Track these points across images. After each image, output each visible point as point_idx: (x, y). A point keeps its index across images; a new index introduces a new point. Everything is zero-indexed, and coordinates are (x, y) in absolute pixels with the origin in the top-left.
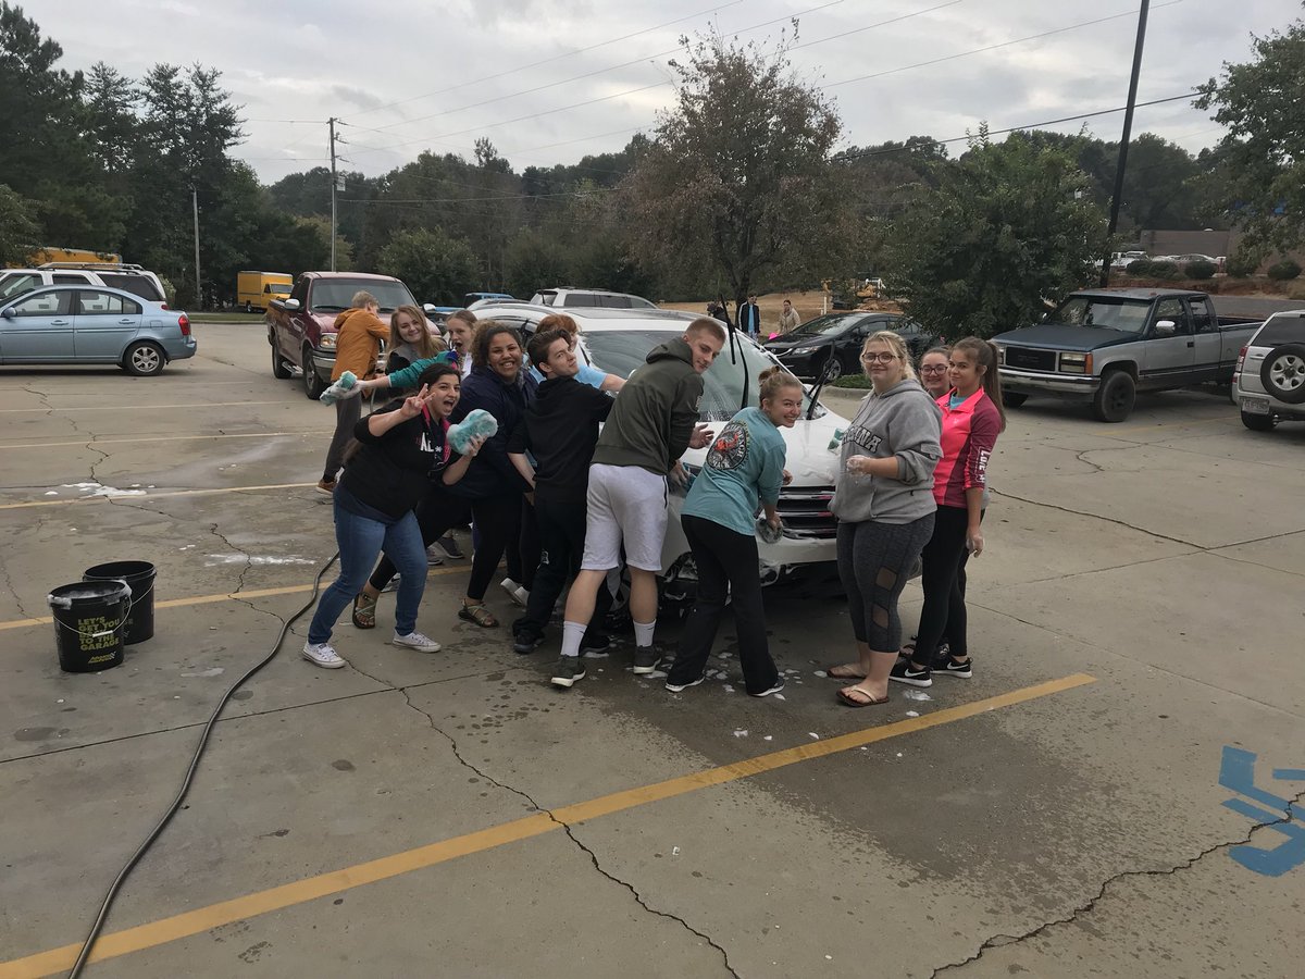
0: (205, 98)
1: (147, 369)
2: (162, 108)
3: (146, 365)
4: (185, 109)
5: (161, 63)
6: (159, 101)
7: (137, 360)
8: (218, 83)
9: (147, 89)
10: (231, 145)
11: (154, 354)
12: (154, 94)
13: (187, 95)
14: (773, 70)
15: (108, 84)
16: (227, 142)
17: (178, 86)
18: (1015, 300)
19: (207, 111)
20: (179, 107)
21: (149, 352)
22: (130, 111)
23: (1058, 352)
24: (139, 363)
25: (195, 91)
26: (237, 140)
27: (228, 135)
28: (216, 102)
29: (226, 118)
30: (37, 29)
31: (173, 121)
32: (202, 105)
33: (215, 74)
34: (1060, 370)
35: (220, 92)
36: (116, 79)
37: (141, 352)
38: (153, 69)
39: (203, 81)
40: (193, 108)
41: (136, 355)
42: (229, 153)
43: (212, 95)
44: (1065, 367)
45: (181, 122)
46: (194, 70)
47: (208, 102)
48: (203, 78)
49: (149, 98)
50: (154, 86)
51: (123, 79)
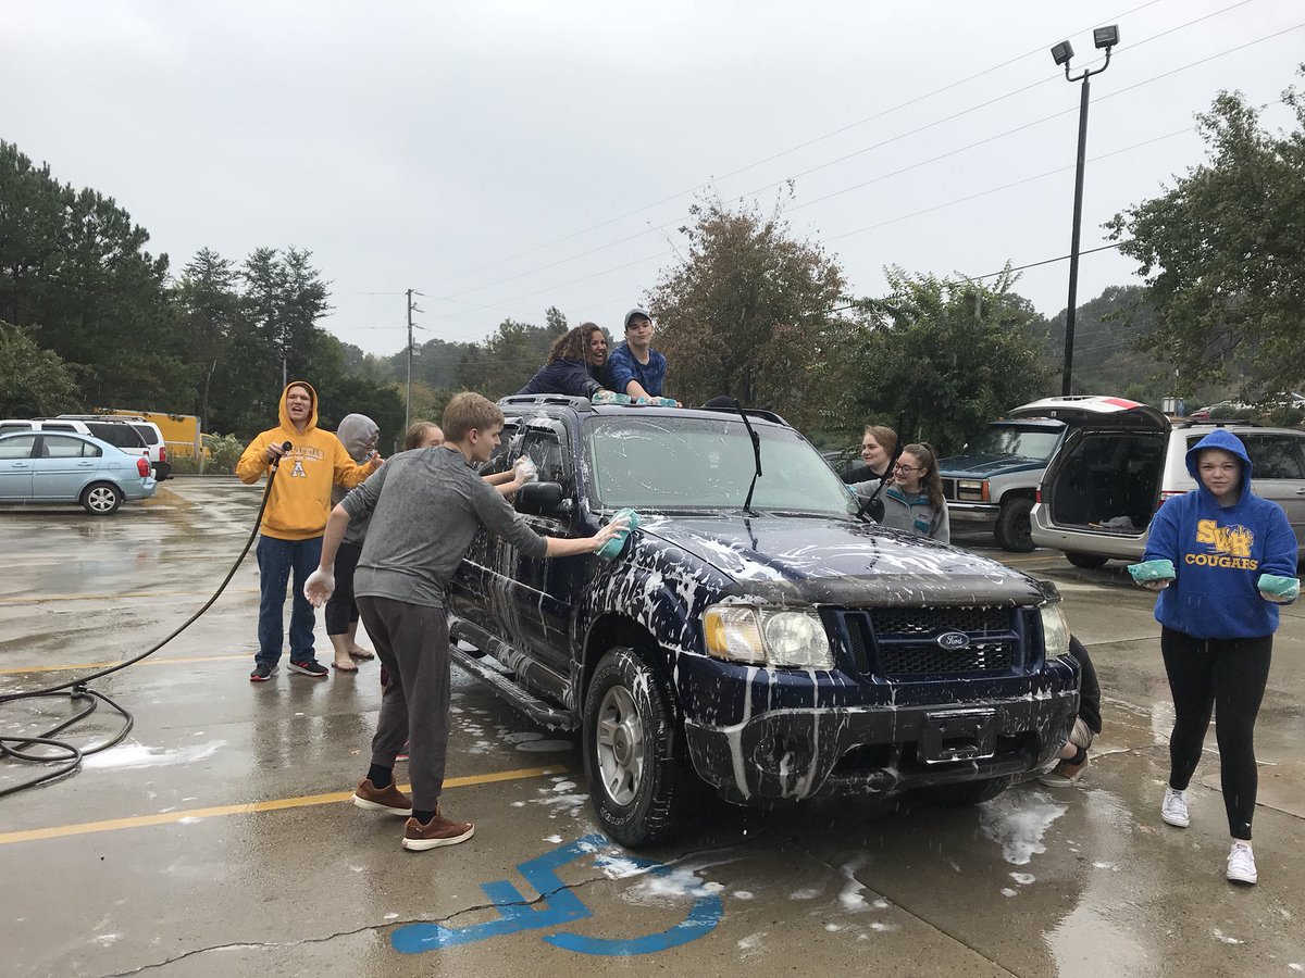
0: (299, 275)
1: (103, 509)
2: (260, 286)
3: (102, 505)
4: (280, 286)
5: (261, 247)
6: (258, 280)
7: (93, 500)
8: (310, 262)
9: (247, 270)
10: (320, 316)
11: (111, 494)
12: (253, 274)
13: (283, 274)
14: (769, 228)
15: (211, 265)
16: (316, 314)
17: (275, 266)
18: (947, 432)
19: (299, 287)
20: (276, 284)
21: (106, 492)
22: (232, 289)
23: (956, 480)
24: (95, 503)
25: (289, 270)
26: (325, 312)
27: (317, 308)
28: (308, 279)
29: (318, 292)
30: (128, 218)
31: (269, 297)
32: (296, 282)
33: (308, 254)
34: (959, 498)
35: (311, 270)
36: (218, 261)
37: (97, 493)
38: (254, 252)
39: (297, 261)
40: (288, 285)
41: (93, 495)
42: (318, 324)
43: (304, 272)
44: (963, 496)
45: (277, 297)
46: (288, 252)
47: (300, 278)
48: (296, 258)
49: (249, 277)
50: (253, 267)
51: (224, 261)
